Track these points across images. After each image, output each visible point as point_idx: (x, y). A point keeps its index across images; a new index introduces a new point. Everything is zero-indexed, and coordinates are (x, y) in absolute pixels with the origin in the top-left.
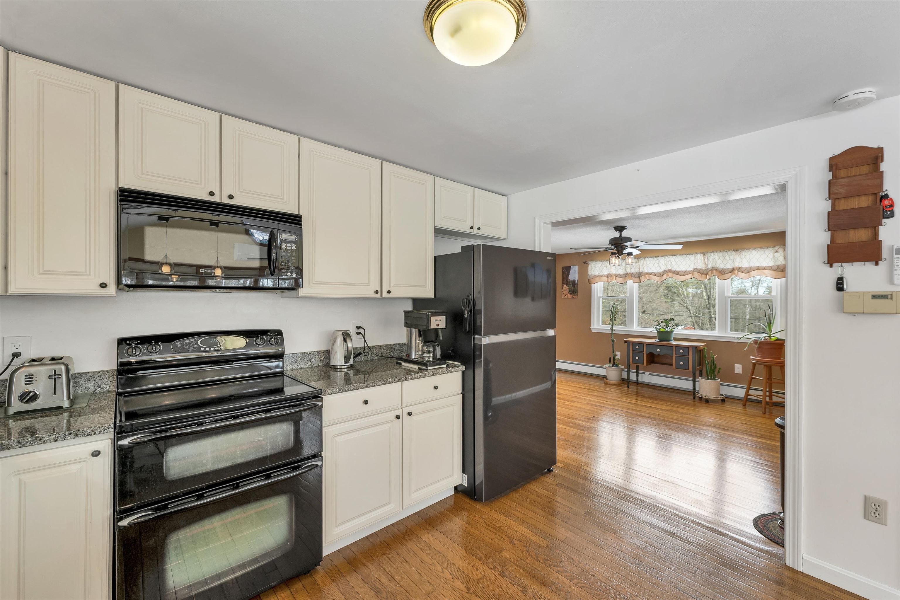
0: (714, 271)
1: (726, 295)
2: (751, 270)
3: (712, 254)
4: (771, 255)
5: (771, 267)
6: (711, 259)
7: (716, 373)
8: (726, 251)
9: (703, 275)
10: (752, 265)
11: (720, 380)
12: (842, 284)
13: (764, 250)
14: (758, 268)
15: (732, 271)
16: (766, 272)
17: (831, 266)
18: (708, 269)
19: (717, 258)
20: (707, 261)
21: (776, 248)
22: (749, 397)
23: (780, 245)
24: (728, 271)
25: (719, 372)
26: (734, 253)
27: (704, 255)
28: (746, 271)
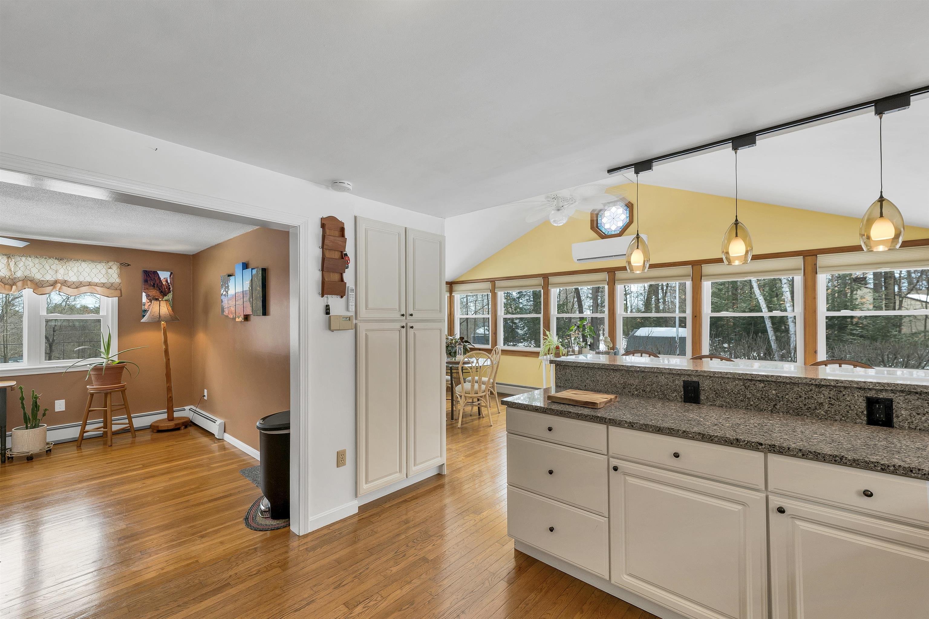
0: (29, 282)
1: (41, 314)
2: (81, 285)
3: (24, 259)
4: (104, 271)
5: (104, 284)
6: (21, 264)
7: (39, 416)
8: (46, 258)
9: (7, 286)
10: (81, 279)
11: (46, 425)
12: (329, 309)
13: (96, 264)
14: (90, 284)
15: (54, 284)
16: (98, 289)
17: (322, 296)
18: (15, 278)
19: (31, 264)
20: (15, 268)
21: (111, 264)
22: (85, 434)
23: (114, 261)
24: (48, 284)
25: (44, 415)
26: (56, 261)
27: (8, 258)
28: (73, 286)
